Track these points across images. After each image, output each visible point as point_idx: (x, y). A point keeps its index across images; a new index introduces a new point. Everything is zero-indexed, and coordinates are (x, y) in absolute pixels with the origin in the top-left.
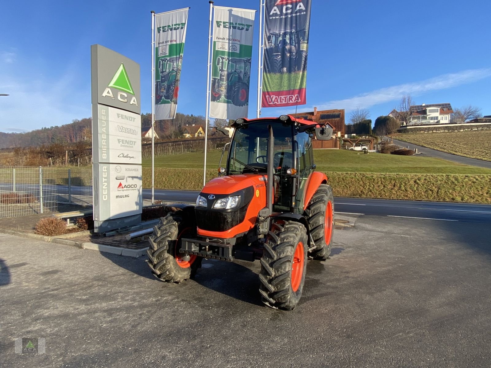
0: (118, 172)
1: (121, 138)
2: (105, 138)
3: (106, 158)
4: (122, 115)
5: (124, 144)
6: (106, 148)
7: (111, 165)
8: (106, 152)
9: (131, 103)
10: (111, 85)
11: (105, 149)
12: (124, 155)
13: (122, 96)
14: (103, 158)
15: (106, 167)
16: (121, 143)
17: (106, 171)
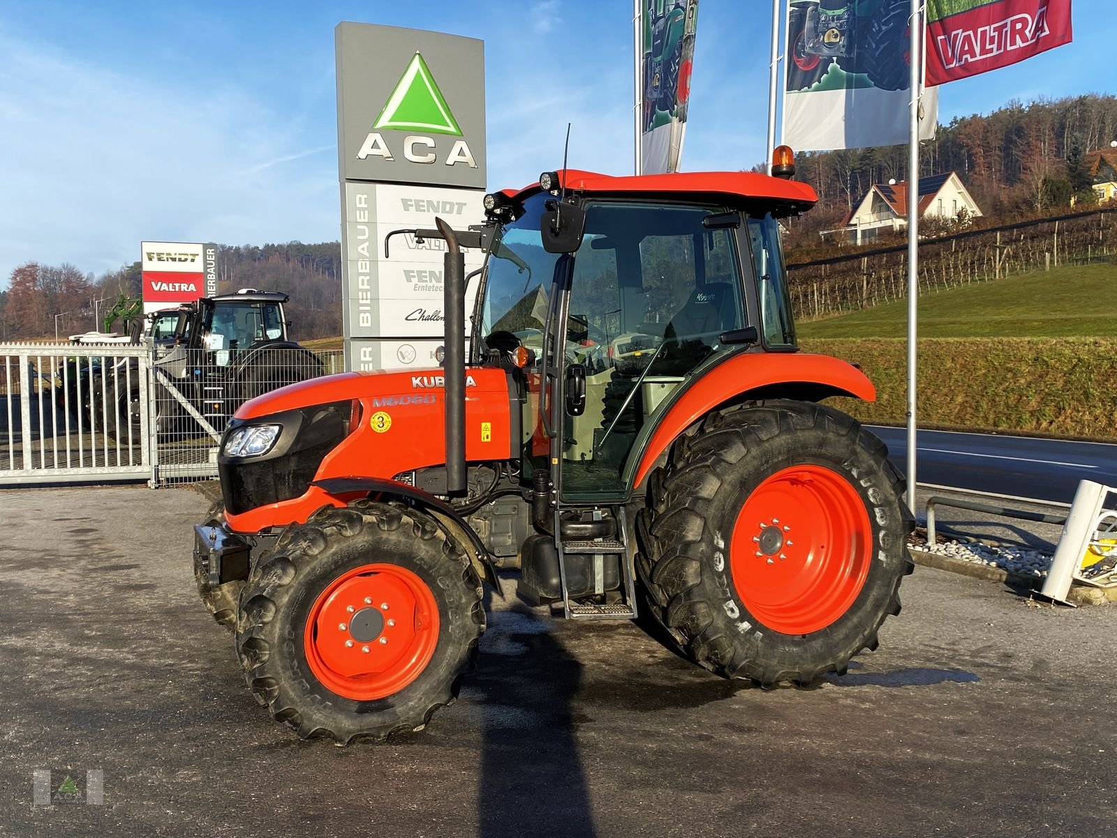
0: (406, 361)
1: (415, 267)
2: (368, 271)
3: (369, 325)
4: (417, 202)
5: (424, 284)
6: (369, 297)
7: (383, 343)
8: (369, 308)
9: (450, 161)
10: (384, 121)
11: (368, 302)
12: (426, 315)
13: (418, 149)
14: (361, 325)
15: (370, 349)
16: (415, 280)
17: (370, 359)
